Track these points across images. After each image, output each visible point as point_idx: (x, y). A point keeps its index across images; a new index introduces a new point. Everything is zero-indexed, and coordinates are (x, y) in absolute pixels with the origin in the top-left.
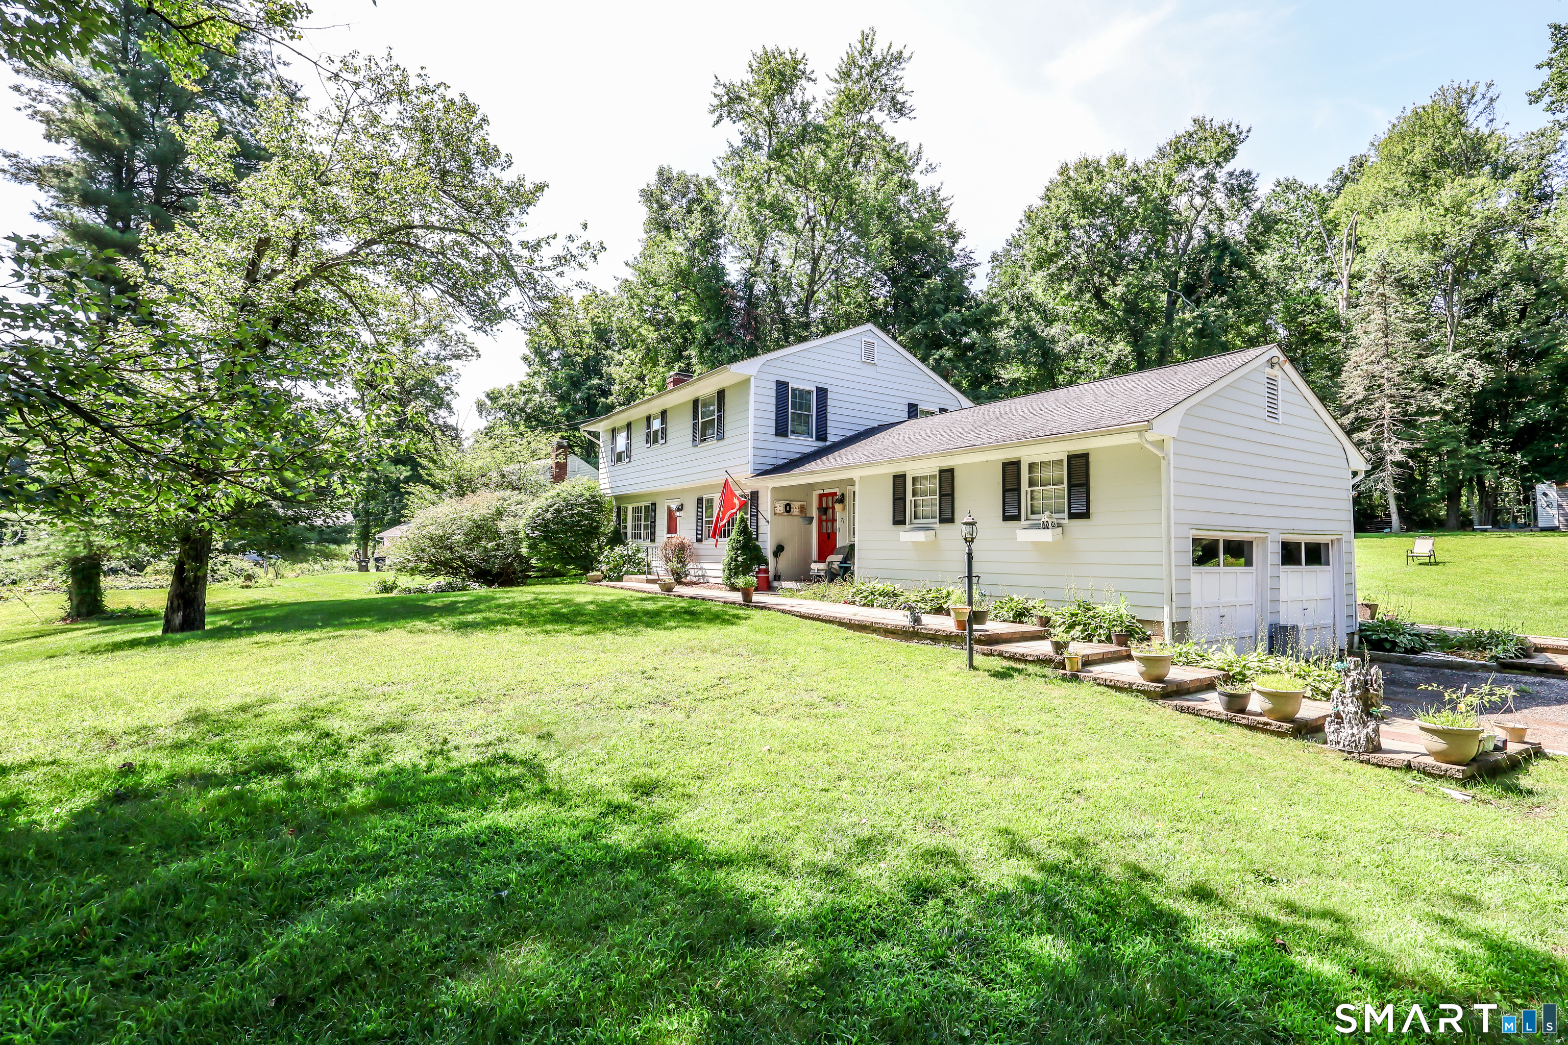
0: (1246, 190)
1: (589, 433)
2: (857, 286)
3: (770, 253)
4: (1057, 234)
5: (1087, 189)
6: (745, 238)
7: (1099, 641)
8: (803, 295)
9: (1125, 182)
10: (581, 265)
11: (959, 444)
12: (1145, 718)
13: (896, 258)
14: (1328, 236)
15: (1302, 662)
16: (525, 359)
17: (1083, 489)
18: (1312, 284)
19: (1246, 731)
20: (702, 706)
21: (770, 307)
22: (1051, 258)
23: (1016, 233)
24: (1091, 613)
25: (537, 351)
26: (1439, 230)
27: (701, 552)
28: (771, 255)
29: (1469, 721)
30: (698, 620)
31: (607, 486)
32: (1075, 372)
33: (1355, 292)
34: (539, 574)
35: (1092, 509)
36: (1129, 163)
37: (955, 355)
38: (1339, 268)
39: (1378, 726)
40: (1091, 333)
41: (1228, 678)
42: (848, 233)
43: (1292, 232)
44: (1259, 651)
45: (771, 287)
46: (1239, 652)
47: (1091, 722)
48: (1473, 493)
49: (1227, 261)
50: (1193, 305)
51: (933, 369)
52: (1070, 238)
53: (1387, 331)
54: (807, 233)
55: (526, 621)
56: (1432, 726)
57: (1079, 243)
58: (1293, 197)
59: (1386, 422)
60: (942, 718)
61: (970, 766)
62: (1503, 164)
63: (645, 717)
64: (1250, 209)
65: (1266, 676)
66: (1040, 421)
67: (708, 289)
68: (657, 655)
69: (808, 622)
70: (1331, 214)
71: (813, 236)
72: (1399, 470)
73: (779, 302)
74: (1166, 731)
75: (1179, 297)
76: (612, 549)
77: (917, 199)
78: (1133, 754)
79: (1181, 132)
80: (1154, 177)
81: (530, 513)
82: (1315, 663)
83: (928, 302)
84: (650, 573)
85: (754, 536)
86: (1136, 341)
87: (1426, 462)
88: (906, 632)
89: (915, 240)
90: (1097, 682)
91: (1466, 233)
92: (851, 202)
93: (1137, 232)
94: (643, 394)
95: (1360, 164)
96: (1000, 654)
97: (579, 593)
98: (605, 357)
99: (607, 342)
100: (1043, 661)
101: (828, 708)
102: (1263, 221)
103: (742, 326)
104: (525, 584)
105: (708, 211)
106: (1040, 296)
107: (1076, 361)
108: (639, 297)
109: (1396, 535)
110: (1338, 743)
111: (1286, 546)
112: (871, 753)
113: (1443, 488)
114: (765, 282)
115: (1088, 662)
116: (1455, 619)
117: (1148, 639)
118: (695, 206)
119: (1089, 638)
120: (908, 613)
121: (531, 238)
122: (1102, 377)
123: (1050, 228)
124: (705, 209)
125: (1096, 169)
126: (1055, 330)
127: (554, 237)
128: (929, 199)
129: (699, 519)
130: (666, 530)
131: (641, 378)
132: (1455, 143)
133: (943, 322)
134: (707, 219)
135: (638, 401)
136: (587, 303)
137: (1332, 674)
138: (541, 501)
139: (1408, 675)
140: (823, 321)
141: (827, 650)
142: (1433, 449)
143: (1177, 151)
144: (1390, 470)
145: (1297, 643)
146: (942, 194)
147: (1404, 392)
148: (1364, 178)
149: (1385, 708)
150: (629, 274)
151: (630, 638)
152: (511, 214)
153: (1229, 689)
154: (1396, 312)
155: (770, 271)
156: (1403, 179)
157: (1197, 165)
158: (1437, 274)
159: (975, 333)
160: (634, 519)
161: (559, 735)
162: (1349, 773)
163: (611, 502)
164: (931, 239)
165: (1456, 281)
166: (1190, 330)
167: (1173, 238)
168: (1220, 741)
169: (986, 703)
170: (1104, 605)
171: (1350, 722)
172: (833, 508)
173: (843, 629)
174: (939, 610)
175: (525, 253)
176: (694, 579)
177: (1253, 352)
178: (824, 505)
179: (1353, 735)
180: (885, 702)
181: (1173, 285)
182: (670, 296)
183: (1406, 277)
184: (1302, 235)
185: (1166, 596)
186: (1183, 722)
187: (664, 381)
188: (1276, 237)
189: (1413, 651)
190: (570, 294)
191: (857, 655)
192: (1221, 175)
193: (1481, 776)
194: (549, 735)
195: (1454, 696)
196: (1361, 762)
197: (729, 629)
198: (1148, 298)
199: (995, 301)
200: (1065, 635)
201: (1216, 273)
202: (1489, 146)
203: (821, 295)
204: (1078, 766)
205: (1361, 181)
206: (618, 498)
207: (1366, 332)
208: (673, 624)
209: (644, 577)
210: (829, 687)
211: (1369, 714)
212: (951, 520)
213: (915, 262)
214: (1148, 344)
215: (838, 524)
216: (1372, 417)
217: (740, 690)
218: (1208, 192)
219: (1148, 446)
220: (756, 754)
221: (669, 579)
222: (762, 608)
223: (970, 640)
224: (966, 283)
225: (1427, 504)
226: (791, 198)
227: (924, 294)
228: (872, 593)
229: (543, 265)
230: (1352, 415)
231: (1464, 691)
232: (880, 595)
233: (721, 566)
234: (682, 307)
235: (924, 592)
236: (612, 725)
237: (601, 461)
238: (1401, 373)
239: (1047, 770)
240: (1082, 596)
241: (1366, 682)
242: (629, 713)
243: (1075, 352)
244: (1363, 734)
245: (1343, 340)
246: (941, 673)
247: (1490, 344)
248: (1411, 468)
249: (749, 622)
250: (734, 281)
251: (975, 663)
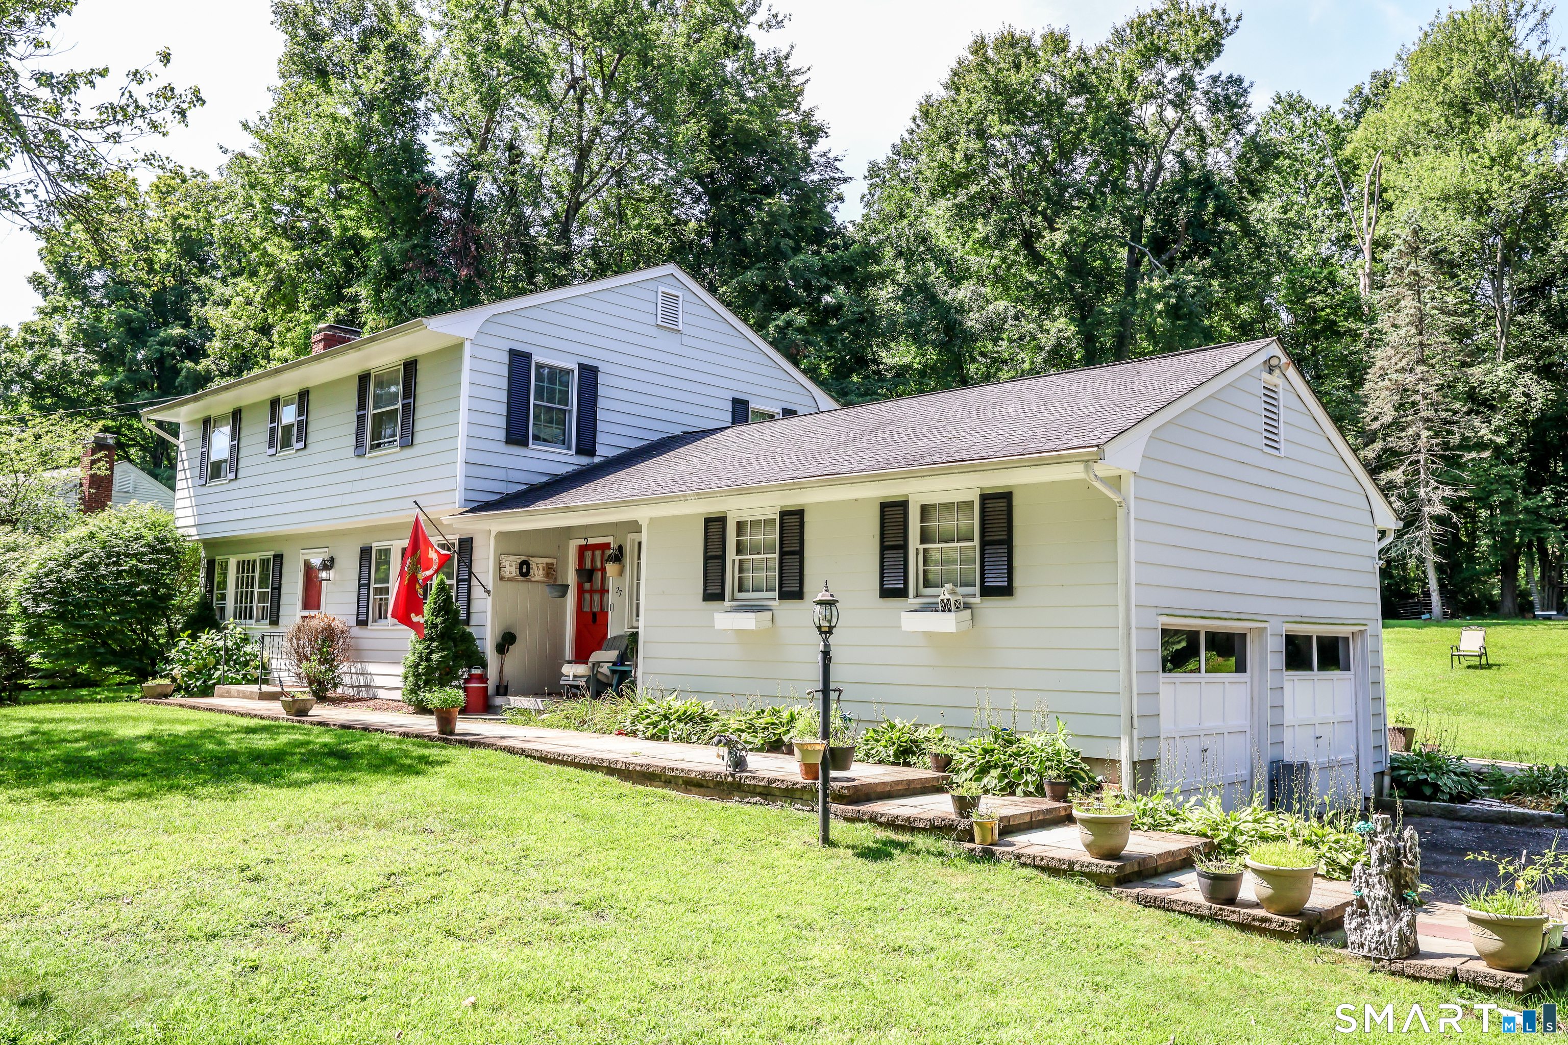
0: (1236, 105)
1: (160, 424)
2: (652, 199)
3: (505, 132)
4: (967, 143)
5: (1014, 79)
6: (462, 103)
7: (1027, 794)
8: (560, 207)
9: (1067, 73)
10: (154, 126)
11: (813, 471)
12: (1092, 918)
13: (718, 159)
14: (1345, 182)
15: (1314, 822)
16: (37, 281)
17: (1003, 550)
18: (1325, 250)
19: (1237, 933)
20: (353, 929)
21: (503, 224)
22: (959, 180)
23: (907, 136)
24: (1014, 749)
25: (63, 270)
26: (1484, 187)
27: (366, 644)
28: (507, 136)
29: (1530, 905)
30: (354, 768)
31: (191, 521)
32: (994, 361)
33: (1380, 266)
34: (46, 683)
35: (1018, 582)
36: (1073, 48)
37: (810, 322)
38: (1359, 229)
39: (1414, 917)
40: (1018, 300)
41: (1213, 850)
42: (640, 112)
43: (1297, 171)
44: (1255, 804)
45: (506, 189)
46: (1228, 806)
47: (1011, 928)
48: (1533, 564)
49: (1211, 208)
50: (1164, 268)
51: (774, 344)
52: (988, 151)
53: (1420, 322)
54: (570, 105)
55: (11, 776)
56: (1482, 915)
57: (1002, 160)
58: (1298, 122)
59: (1422, 457)
60: (776, 931)
61: (819, 1013)
62: (1559, 103)
63: (242, 954)
64: (1241, 132)
65: (1264, 845)
66: (940, 438)
67: (395, 184)
68: (272, 835)
69: (555, 768)
70: (1348, 151)
71: (581, 110)
72: (1440, 529)
73: (520, 217)
74: (1122, 937)
75: (1144, 255)
76: (194, 637)
77: (752, 67)
78: (1074, 980)
79: (1146, 9)
80: (1108, 72)
81: (32, 568)
82: (1331, 822)
83: (768, 233)
84: (266, 682)
85: (463, 616)
86: (1084, 318)
87: (1472, 517)
88: (720, 783)
89: (748, 133)
90: (1021, 860)
91: (1516, 194)
92: (645, 61)
93: (1084, 152)
94: (268, 358)
95: (1384, 82)
96: (873, 819)
97: (124, 719)
98: (197, 289)
99: (202, 262)
100: (939, 828)
101: (584, 923)
102: (1259, 152)
103: (452, 252)
104: (15, 701)
105: (397, 51)
106: (942, 239)
107: (995, 341)
108: (265, 188)
109: (1438, 623)
110: (1362, 946)
111: (1291, 640)
112: (656, 1001)
113: (1495, 555)
114: (495, 180)
115: (1009, 828)
116: (1513, 749)
117: (1098, 788)
118: (375, 41)
119: (1009, 789)
120: (725, 751)
121: (59, 67)
122: (1034, 372)
123: (958, 133)
124: (391, 47)
125: (1025, 51)
126: (963, 293)
127: (103, 73)
128: (771, 69)
129: (363, 586)
130: (299, 603)
131: (265, 330)
132: (1502, 68)
133: (791, 268)
134: (396, 66)
135: (256, 371)
136: (164, 193)
137: (1353, 839)
138: (57, 547)
139: (1455, 834)
140: (595, 252)
141: (585, 817)
142: (1483, 500)
143: (1140, 36)
144: (1429, 527)
145: (1307, 792)
146: (793, 64)
147: (1444, 415)
148: (1390, 104)
149: (1423, 888)
150: (246, 143)
151: (221, 805)
152: (20, 22)
153: (1212, 867)
154: (1433, 299)
155: (504, 163)
156: (1439, 111)
157: (1169, 62)
158: (1483, 248)
159: (841, 289)
160: (239, 583)
161: (65, 997)
162: (1377, 992)
163: (196, 551)
164: (774, 133)
165: (1506, 261)
166: (1159, 307)
167: (1136, 165)
168: (1200, 951)
169: (849, 903)
170: (1032, 734)
171: (1377, 913)
172: (603, 570)
173: (614, 780)
174: (776, 746)
175: (44, 94)
176: (350, 692)
177: (1244, 348)
178: (588, 565)
179: (1382, 933)
180: (682, 909)
181: (1136, 237)
182: (322, 190)
183: (1444, 250)
184: (1311, 177)
185: (1124, 721)
186: (1147, 923)
187: (308, 337)
188: (1276, 176)
189: (1460, 798)
190: (130, 174)
191: (636, 825)
192: (1202, 79)
193: (1546, 987)
194: (45, 998)
195: (1511, 869)
196: (1393, 973)
197: (412, 783)
198: (1101, 252)
199: (873, 240)
200: (974, 785)
201: (1195, 223)
202: (1544, 77)
203: (592, 208)
204: (991, 1004)
205: (1387, 107)
206: (209, 544)
207: (1394, 325)
208: (305, 775)
209: (254, 688)
210: (586, 885)
211: (1403, 900)
212: (798, 595)
213: (749, 169)
214: (1100, 323)
215: (611, 598)
216: (1405, 450)
217: (427, 895)
218: (1184, 102)
219: (1098, 485)
220: (449, 1014)
221: (303, 692)
222: (472, 744)
223: (825, 796)
224: (829, 208)
225: (1475, 578)
226: (544, 44)
227: (761, 221)
228: (666, 717)
229: (80, 118)
230: (1378, 445)
231: (1523, 861)
232: (679, 720)
233: (400, 670)
234: (345, 212)
235: (753, 714)
236: (176, 972)
237: (180, 475)
238: (1440, 388)
239: (942, 1013)
240: (1002, 721)
241: (1398, 850)
242: (211, 948)
243: (994, 328)
244: (1394, 929)
245: (1366, 335)
246: (777, 853)
247: (1549, 352)
248: (1454, 526)
249: (447, 769)
250: (440, 175)
251: (833, 835)
